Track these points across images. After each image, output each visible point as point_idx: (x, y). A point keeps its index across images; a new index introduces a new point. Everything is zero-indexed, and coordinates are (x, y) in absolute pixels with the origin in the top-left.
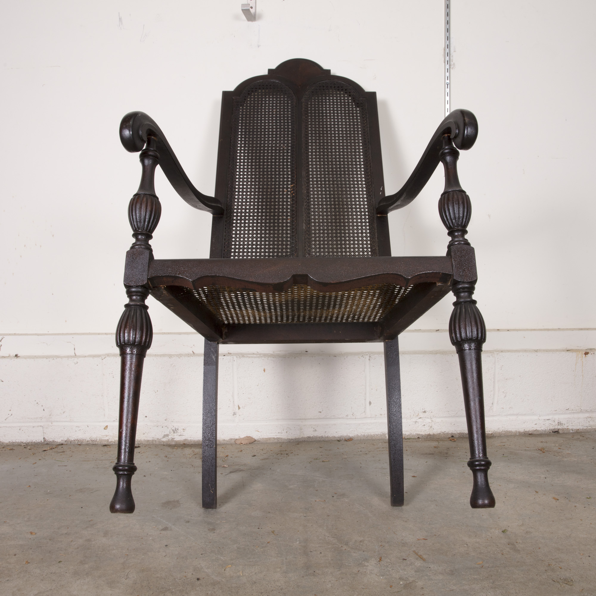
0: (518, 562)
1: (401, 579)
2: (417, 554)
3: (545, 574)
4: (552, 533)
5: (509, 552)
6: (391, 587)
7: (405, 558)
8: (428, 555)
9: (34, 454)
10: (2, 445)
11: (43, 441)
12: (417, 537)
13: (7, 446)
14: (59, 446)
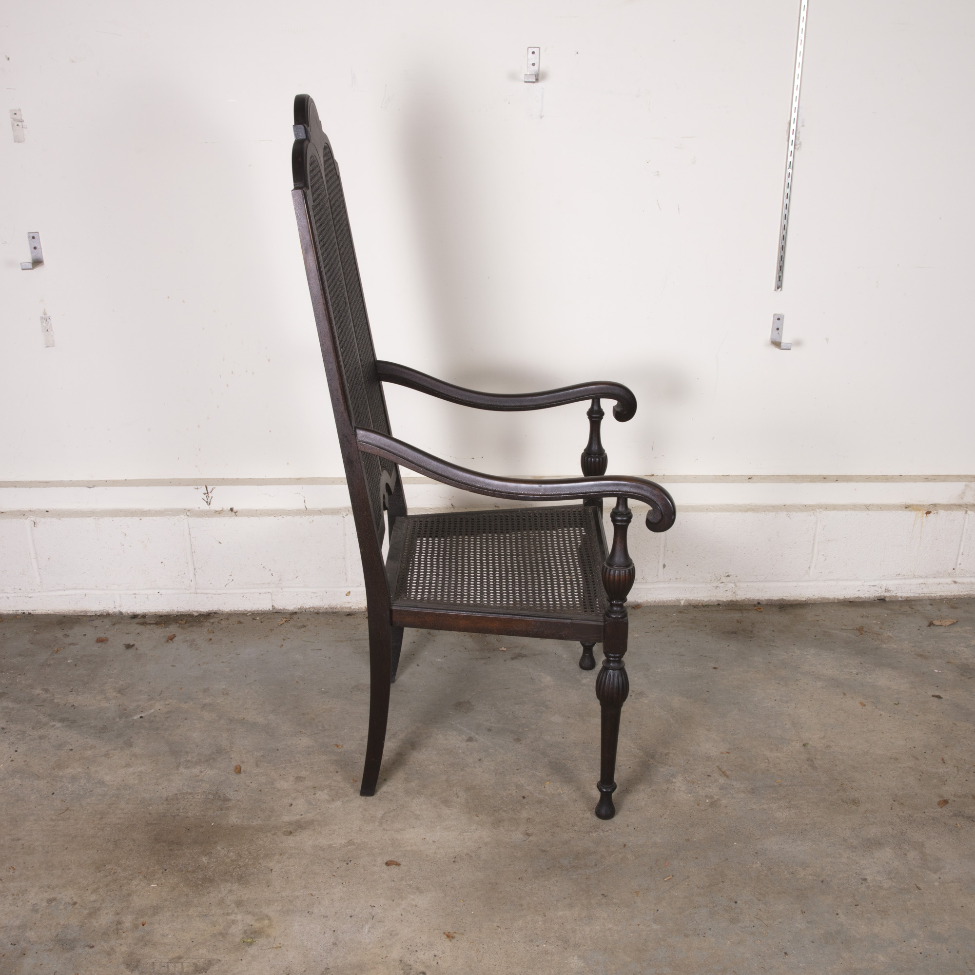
0: (814, 781)
1: (706, 796)
2: (720, 769)
3: (837, 794)
4: (851, 748)
5: (807, 769)
6: (698, 805)
7: (709, 774)
8: (731, 771)
9: (272, 630)
10: (222, 614)
11: (271, 609)
12: (721, 750)
13: (230, 615)
14: (293, 616)
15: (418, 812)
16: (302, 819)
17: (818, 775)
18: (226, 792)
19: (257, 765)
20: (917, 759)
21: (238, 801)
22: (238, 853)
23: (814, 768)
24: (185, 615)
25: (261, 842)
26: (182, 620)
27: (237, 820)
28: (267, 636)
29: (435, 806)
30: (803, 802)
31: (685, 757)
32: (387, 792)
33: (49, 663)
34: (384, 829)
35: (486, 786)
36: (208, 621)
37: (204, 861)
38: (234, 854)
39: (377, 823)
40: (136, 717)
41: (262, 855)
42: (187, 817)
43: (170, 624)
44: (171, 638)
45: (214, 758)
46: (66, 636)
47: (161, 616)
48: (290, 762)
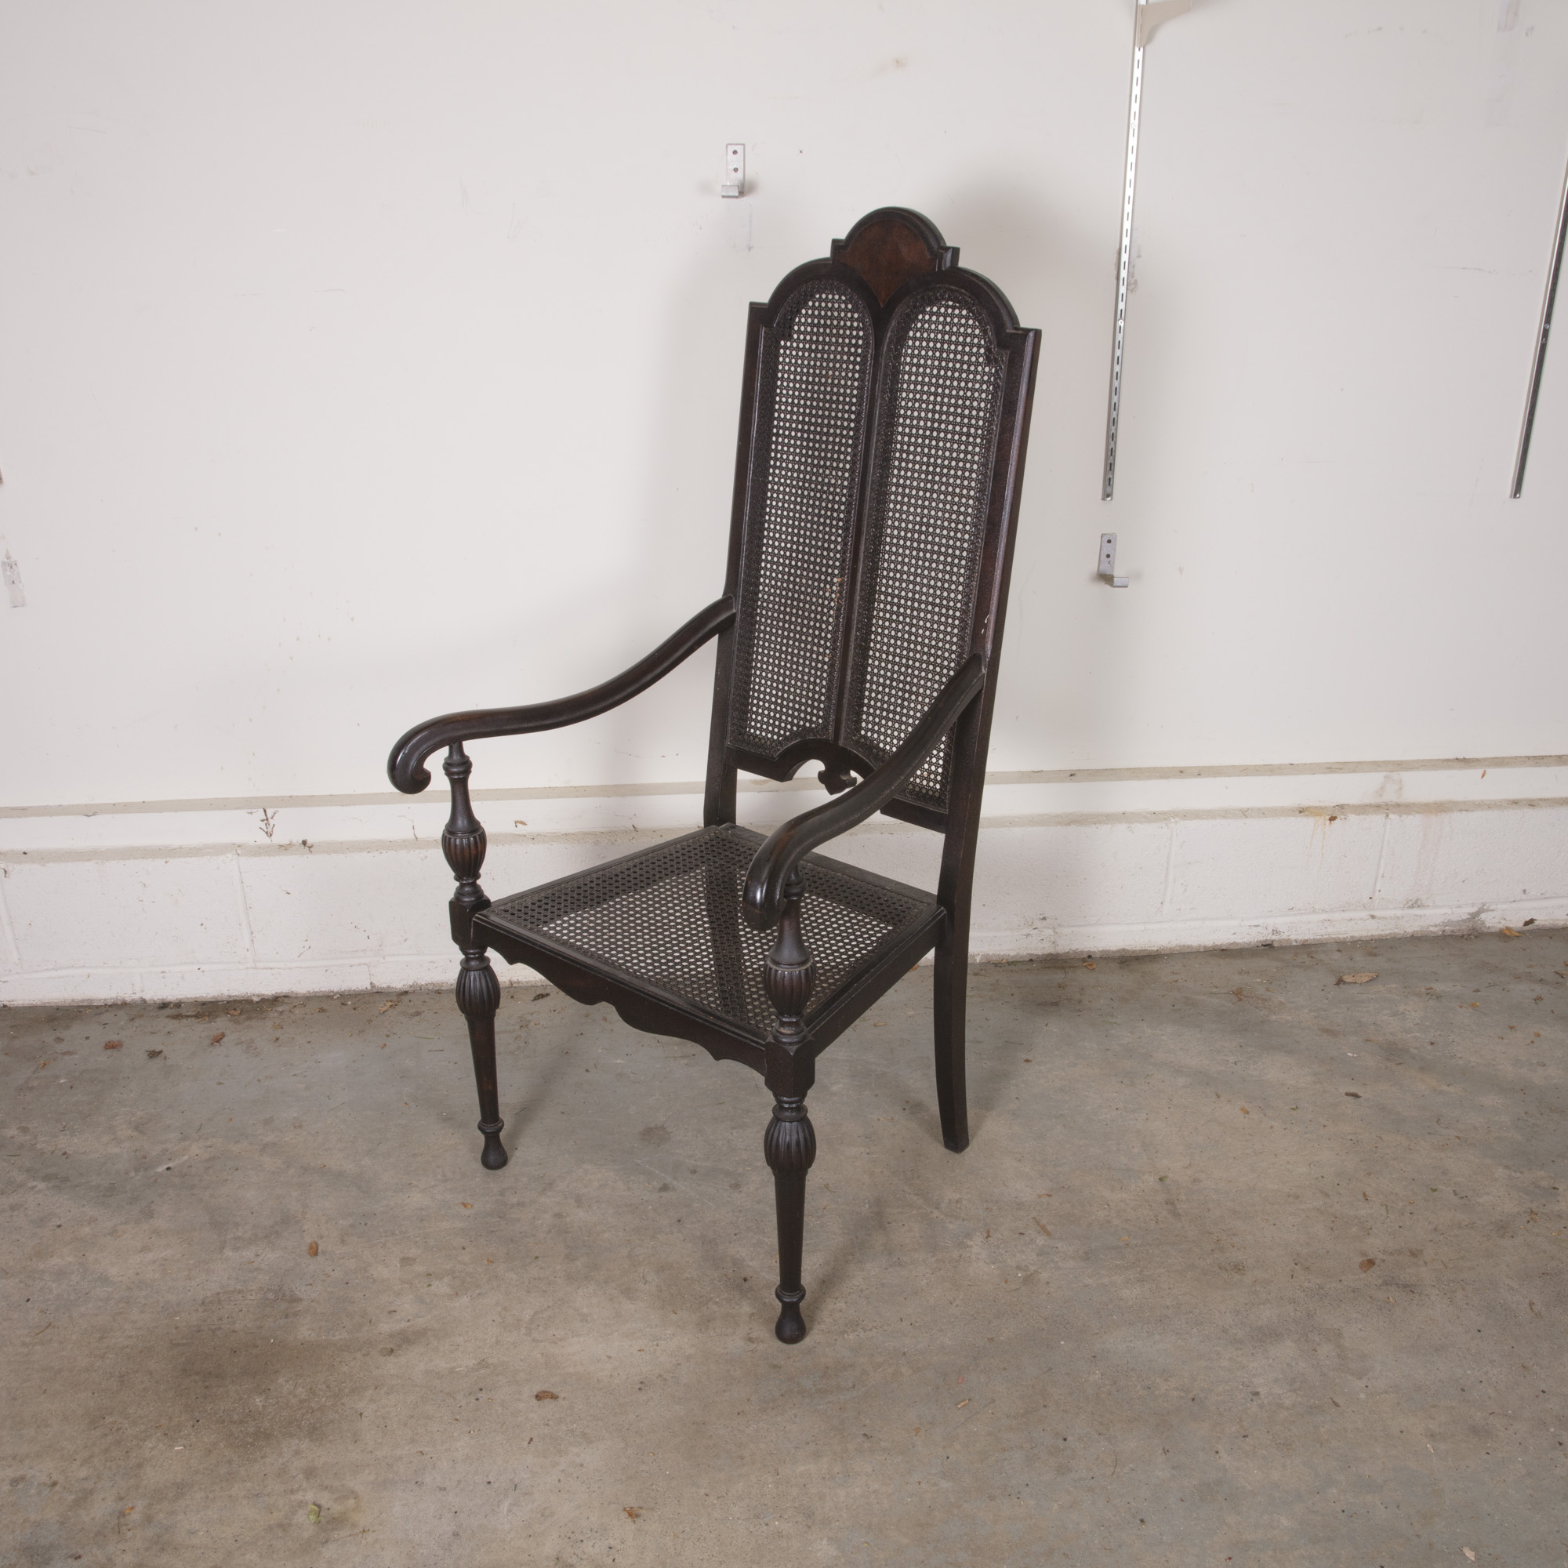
0: (1177, 1236)
1: (1018, 1268)
2: (1038, 1223)
3: (1211, 1256)
5: (1166, 1218)
6: (1006, 1282)
7: (1022, 1231)
8: (1054, 1224)
9: (370, 1021)
10: (296, 998)
11: (369, 988)
12: (1038, 1192)
13: (308, 999)
14: (402, 997)
15: (585, 1310)
16: (408, 1327)
17: (1183, 1227)
18: (294, 1288)
19: (343, 1242)
20: (1327, 1195)
21: (313, 1301)
22: (311, 1389)
23: (1177, 1215)
24: (240, 1002)
25: (346, 1369)
26: (235, 1010)
27: (310, 1332)
28: (363, 1031)
29: (611, 1299)
30: (1162, 1270)
31: (985, 1205)
32: (539, 1279)
33: (30, 1086)
34: (534, 1340)
35: (688, 1262)
36: (275, 1009)
37: (258, 1403)
38: (304, 1390)
39: (523, 1331)
40: (161, 1169)
41: (347, 1391)
42: (234, 1331)
43: (217, 1017)
44: (218, 1039)
45: (277, 1232)
46: (59, 1040)
47: (204, 1004)
48: (393, 1234)
